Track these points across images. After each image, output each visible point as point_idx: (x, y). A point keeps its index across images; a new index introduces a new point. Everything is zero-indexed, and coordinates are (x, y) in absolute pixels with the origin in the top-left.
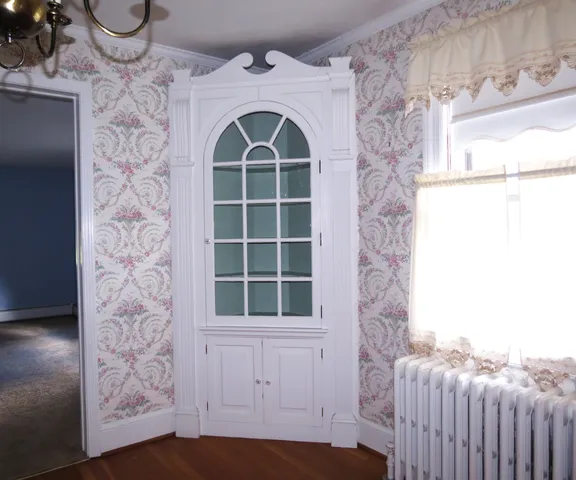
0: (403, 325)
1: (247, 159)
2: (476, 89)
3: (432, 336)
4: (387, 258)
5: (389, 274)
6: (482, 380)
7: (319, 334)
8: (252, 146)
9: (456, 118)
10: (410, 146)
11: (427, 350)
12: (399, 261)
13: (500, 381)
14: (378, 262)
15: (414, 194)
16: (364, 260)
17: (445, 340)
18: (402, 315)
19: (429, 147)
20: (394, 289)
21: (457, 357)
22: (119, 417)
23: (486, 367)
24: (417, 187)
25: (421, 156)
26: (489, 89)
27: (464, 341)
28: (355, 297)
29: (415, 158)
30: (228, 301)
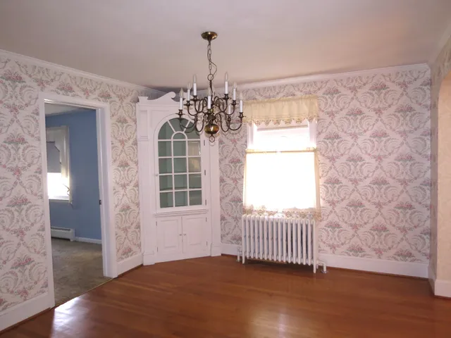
0: (240, 204)
1: (174, 138)
2: (267, 123)
3: (252, 206)
4: (232, 179)
5: (233, 185)
6: (271, 217)
7: (205, 211)
8: (175, 133)
9: (258, 130)
10: (242, 137)
11: (251, 211)
12: (238, 180)
13: (276, 216)
14: (229, 181)
15: (245, 157)
16: (222, 180)
17: (257, 207)
18: (240, 200)
19: (249, 140)
20: (235, 191)
21: (261, 212)
22: (122, 259)
23: (271, 213)
24: (246, 153)
25: (246, 142)
26: (271, 124)
27: (263, 207)
28: (218, 195)
29: (243, 142)
30: (165, 202)
